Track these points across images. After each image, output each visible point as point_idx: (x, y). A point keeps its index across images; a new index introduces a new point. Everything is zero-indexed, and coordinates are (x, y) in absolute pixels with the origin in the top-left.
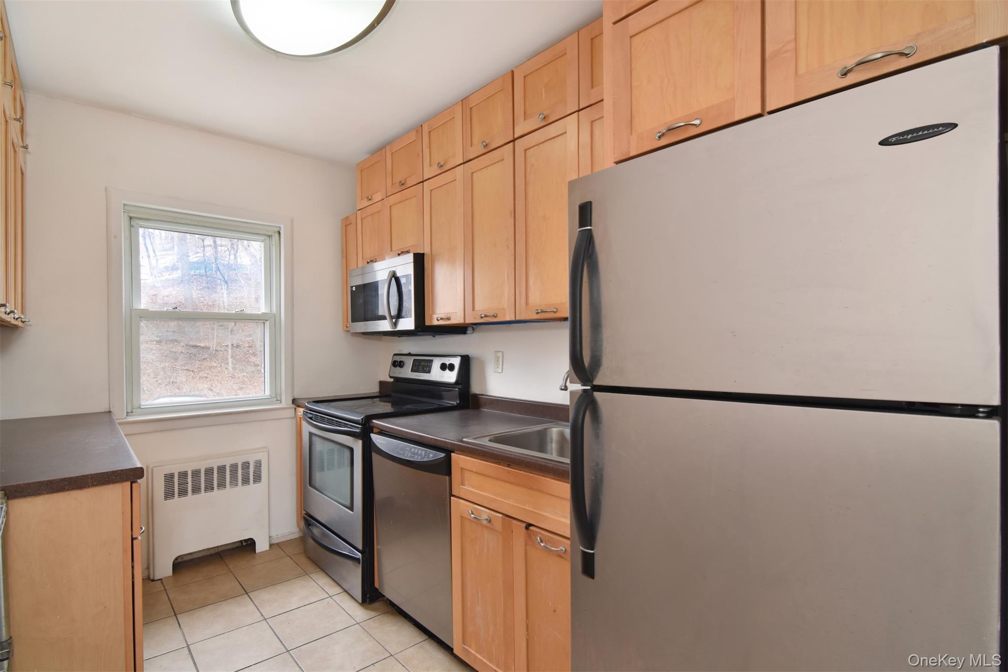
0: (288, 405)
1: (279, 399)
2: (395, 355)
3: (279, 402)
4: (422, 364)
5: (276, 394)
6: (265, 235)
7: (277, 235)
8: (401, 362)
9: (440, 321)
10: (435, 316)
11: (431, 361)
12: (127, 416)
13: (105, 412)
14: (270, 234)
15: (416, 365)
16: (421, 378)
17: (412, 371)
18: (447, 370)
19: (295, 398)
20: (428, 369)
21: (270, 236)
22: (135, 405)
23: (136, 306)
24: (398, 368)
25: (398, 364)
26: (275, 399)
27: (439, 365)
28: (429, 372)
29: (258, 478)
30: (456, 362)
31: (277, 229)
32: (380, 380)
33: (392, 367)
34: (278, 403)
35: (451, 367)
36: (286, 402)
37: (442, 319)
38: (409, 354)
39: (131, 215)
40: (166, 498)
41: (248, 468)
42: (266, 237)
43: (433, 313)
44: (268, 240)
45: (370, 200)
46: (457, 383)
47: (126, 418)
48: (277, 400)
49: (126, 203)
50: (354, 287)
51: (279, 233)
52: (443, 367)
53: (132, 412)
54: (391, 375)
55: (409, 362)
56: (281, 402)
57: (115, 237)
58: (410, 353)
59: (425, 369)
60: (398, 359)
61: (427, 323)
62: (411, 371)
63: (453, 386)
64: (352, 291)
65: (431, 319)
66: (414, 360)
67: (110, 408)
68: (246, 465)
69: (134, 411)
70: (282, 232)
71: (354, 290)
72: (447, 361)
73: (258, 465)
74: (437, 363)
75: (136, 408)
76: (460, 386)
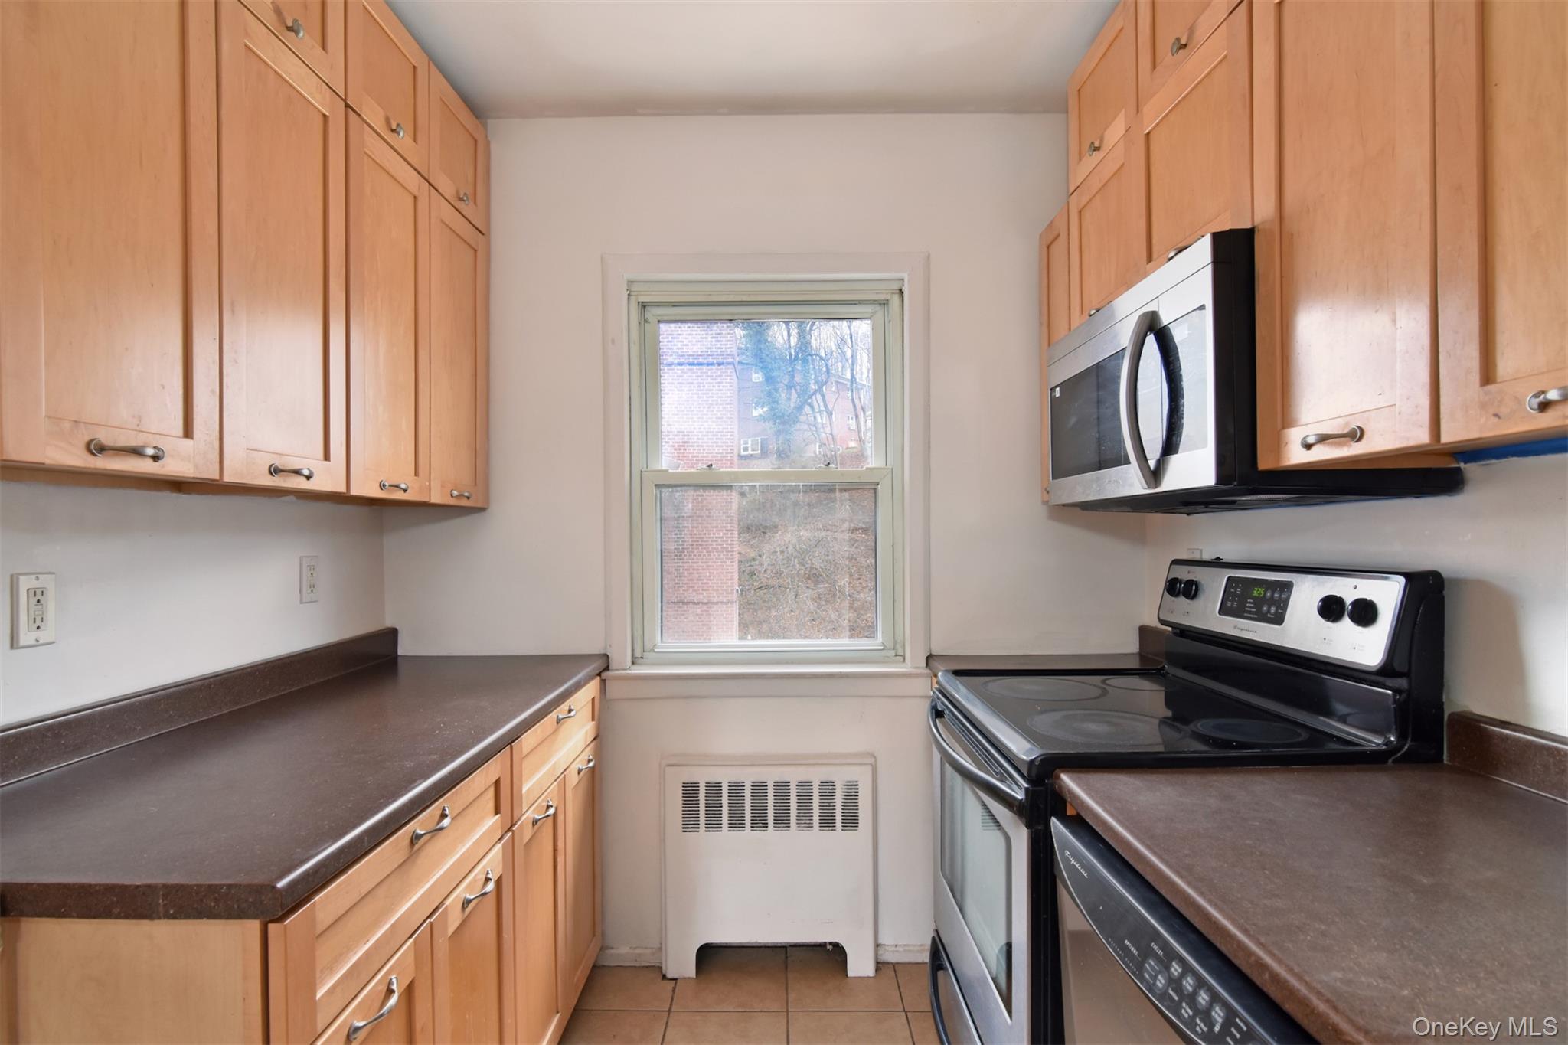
0: (915, 668)
1: (902, 654)
2: (1176, 562)
3: (901, 659)
4: (1255, 593)
5: (895, 643)
6: (874, 302)
7: (896, 298)
8: (1190, 582)
9: (1314, 449)
10: (1294, 436)
11: (1288, 587)
12: (633, 663)
13: (600, 655)
14: (881, 297)
15: (1234, 595)
16: (1250, 636)
17: (1224, 610)
18: (1346, 622)
19: (933, 653)
20: (1273, 609)
21: (884, 304)
22: (648, 646)
23: (654, 466)
24: (1182, 599)
25: (1182, 589)
26: (893, 653)
27: (1315, 603)
28: (1278, 620)
29: (851, 821)
30: (1387, 595)
31: (896, 286)
32: (1141, 624)
33: (1167, 595)
34: (897, 662)
35: (1365, 613)
36: (915, 661)
37: (1323, 439)
38: (1218, 563)
39: (642, 299)
40: (685, 829)
41: (832, 794)
42: (878, 308)
43: (1287, 420)
44: (880, 314)
45: (1097, 149)
46: (1386, 670)
47: (629, 669)
48: (896, 655)
49: (632, 277)
50: (1058, 389)
51: (901, 292)
52: (1331, 608)
53: (642, 658)
54: (1162, 618)
55: (1215, 585)
56: (904, 661)
57: (613, 341)
58: (1218, 559)
59: (1265, 609)
60: (1184, 573)
61: (1264, 463)
62: (1220, 612)
63: (1373, 678)
64: (1053, 399)
65: (1278, 445)
66: (1229, 578)
67: (606, 648)
68: (828, 789)
69: (646, 655)
70: (905, 290)
71: (1058, 395)
72: (1349, 590)
73: (852, 791)
74: (1307, 593)
75: (649, 652)
76: (1402, 683)
